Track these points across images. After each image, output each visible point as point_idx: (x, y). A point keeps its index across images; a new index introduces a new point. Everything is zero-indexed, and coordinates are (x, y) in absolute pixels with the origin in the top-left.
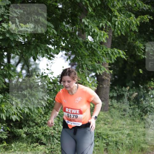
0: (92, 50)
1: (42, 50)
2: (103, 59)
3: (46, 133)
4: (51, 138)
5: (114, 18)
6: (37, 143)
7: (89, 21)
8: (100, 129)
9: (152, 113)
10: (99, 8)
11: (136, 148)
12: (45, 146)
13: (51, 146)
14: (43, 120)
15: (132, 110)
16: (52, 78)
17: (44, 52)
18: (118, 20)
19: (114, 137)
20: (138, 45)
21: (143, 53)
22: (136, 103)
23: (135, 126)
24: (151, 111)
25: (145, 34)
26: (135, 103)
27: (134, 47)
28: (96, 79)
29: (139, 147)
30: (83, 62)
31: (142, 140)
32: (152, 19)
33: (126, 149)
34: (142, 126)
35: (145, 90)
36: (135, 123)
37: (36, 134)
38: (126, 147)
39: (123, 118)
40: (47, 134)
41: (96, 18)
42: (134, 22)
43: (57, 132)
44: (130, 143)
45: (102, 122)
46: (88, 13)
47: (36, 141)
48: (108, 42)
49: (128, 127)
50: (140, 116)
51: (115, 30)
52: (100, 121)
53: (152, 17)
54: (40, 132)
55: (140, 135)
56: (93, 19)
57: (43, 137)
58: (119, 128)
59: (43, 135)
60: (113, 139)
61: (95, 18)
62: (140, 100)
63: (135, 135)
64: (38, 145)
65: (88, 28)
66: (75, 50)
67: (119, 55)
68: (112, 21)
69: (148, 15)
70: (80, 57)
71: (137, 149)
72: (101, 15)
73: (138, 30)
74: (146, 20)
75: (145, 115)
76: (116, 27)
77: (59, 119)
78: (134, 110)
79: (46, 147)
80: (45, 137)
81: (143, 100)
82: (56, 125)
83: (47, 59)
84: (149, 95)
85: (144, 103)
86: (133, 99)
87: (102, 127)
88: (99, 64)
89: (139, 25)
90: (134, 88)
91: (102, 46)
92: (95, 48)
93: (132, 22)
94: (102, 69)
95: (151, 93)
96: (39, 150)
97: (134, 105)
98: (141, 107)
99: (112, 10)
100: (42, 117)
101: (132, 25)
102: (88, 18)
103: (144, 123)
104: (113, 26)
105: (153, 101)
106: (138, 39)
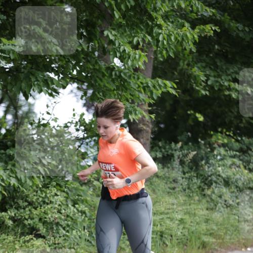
0: (121, 81)
1: (39, 81)
2: (140, 96)
3: (45, 218)
4: (54, 226)
5: (156, 30)
6: (30, 236)
7: (116, 34)
9: (219, 184)
10: (132, 13)
11: (194, 243)
12: (45, 240)
13: (53, 240)
14: (41, 197)
15: (187, 181)
16: (56, 127)
17: (42, 84)
18: (163, 32)
19: (157, 226)
20: (195, 74)
21: (204, 87)
22: (193, 170)
23: (191, 206)
24: (218, 181)
25: (207, 56)
26: (191, 169)
27: (190, 76)
29: (199, 241)
31: (203, 230)
32: (219, 31)
33: (177, 245)
34: (203, 207)
35: (208, 148)
36: (192, 202)
37: (29, 220)
38: (177, 241)
39: (173, 194)
40: (48, 219)
41: (127, 29)
42: (188, 35)
43: (64, 216)
44: (184, 235)
46: (114, 20)
47: (30, 232)
48: (146, 68)
49: (180, 208)
50: (199, 190)
51: (159, 49)
53: (218, 27)
54: (36, 218)
55: (200, 221)
56: (123, 31)
57: (41, 224)
58: (165, 209)
59: (41, 222)
61: (125, 29)
62: (200, 164)
63: (191, 222)
64: (32, 239)
65: (115, 45)
66: (93, 82)
68: (153, 33)
69: (211, 25)
70: (101, 94)
71: (196, 245)
72: (135, 24)
73: (195, 49)
74: (209, 32)
75: (208, 189)
76: (160, 43)
77: (67, 196)
78: (190, 180)
79: (47, 241)
80: (45, 224)
82: (62, 206)
83: (47, 95)
84: (214, 155)
85: (207, 170)
86: (189, 162)
88: (133, 105)
89: (197, 41)
90: (190, 144)
91: (137, 74)
92: (126, 78)
94: (137, 112)
95: (219, 152)
96: (34, 246)
97: (190, 172)
98: (201, 175)
99: (152, 17)
100: (39, 192)
101: (187, 41)
102: (114, 29)
103: (207, 201)
104: (156, 43)
105: (221, 165)
106: (196, 64)
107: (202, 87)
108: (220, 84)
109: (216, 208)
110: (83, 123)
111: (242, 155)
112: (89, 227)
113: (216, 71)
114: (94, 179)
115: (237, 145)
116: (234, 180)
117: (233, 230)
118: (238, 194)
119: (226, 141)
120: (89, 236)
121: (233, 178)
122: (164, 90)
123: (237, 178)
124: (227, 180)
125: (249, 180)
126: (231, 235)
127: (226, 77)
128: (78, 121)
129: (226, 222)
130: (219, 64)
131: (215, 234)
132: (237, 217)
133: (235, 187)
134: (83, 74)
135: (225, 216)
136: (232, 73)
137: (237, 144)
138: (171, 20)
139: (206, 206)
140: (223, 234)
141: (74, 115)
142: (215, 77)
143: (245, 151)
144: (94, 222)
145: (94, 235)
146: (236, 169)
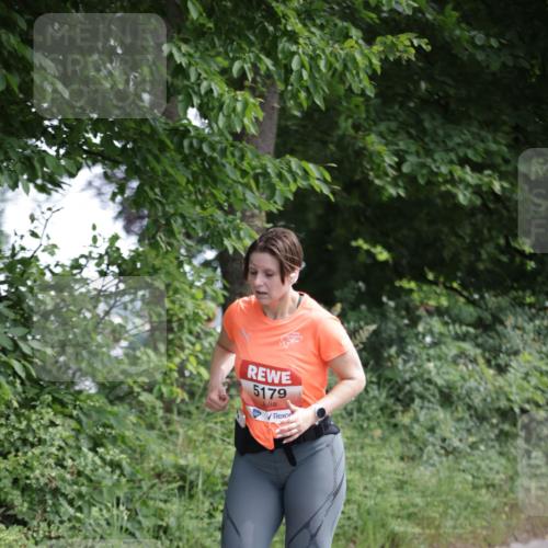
0: (203, 160)
1: (11, 160)
2: (247, 196)
3: (28, 478)
4: (48, 497)
5: (283, 44)
7: (192, 51)
9: (429, 401)
10: (229, 4)
11: (371, 537)
12: (25, 530)
13: (46, 529)
14: (17, 429)
16: (52, 267)
17: (18, 167)
18: (300, 51)
20: (371, 148)
21: (395, 178)
22: (369, 367)
23: (365, 452)
24: (427, 394)
25: (402, 105)
26: (366, 365)
27: (361, 153)
28: (219, 272)
29: (382, 531)
30: (170, 209)
31: (392, 506)
32: (428, 48)
34: (391, 452)
35: (403, 317)
36: (368, 441)
40: (34, 481)
41: (216, 40)
42: (359, 58)
43: (72, 474)
44: (349, 518)
46: (187, 20)
48: (262, 133)
50: (383, 413)
51: (290, 88)
53: (426, 40)
54: (5, 477)
55: (386, 486)
56: (207, 45)
57: (17, 493)
59: (18, 488)
61: (213, 39)
62: (386, 355)
63: (366, 488)
65: (187, 77)
66: (138, 163)
67: (305, 183)
68: (276, 53)
69: (411, 35)
70: (157, 190)
71: (375, 540)
72: (236, 29)
73: (374, 90)
74: (406, 52)
75: (403, 412)
76: (293, 78)
77: (78, 427)
79: (30, 533)
80: (26, 493)
81: (398, 355)
82: (67, 450)
84: (417, 335)
85: (400, 367)
86: (361, 351)
88: (231, 217)
89: (379, 72)
90: (363, 307)
91: (240, 146)
92: (215, 155)
93: (354, 59)
94: (242, 233)
95: (428, 327)
98: (389, 380)
99: (276, 13)
100: (13, 417)
101: (354, 72)
102: (186, 41)
103: (402, 441)
104: (283, 76)
105: (434, 357)
106: (375, 124)
107: (389, 179)
108: (432, 171)
109: (421, 456)
110: (117, 258)
111: (481, 335)
112: (130, 500)
113: (422, 140)
114: (142, 387)
115: (470, 312)
116: (464, 392)
117: (460, 508)
118: (471, 424)
119: (444, 302)
120: (128, 520)
121: (462, 387)
122: (302, 183)
123: (471, 388)
124: (446, 390)
125: (497, 392)
126: (457, 520)
127: (443, 154)
128: (103, 252)
129: (444, 488)
130: (427, 125)
131: (420, 516)
132: (470, 478)
133: (465, 408)
134: (116, 143)
136: (459, 144)
137: (471, 309)
138: (318, 22)
139: (399, 449)
140: (437, 516)
141: (95, 239)
142: (418, 154)
143: (487, 325)
144: (140, 488)
145: (140, 518)
146: (467, 367)
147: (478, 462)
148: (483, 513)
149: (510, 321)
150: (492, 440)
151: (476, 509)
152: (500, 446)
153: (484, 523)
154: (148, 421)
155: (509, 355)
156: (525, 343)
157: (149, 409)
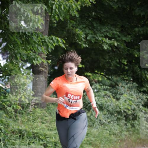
0: (26, 37)
2: (39, 48)
5: (50, 1)
8: (36, 129)
18: (56, 3)
19: (53, 138)
21: (85, 42)
25: (87, 20)
27: (74, 34)
28: (31, 70)
30: (16, 51)
31: (85, 141)
32: (95, 3)
42: (73, 6)
45: (39, 120)
51: (52, 14)
52: (37, 120)
56: (27, 1)
60: (52, 139)
68: (48, 4)
70: (12, 46)
73: (78, 15)
74: (88, 4)
76: (53, 11)
81: (86, 95)
85: (87, 99)
87: (39, 126)
88: (35, 54)
89: (80, 10)
92: (30, 35)
93: (72, 6)
94: (38, 59)
95: (95, 87)
101: (72, 10)
104: (50, 11)
105: (97, 96)
106: (79, 26)
107: (83, 42)
108: (96, 39)
109: (93, 126)
111: (111, 89)
112: (4, 140)
113: (93, 30)
114: (8, 105)
115: (108, 82)
116: (106, 106)
117: (105, 141)
118: (109, 115)
119: (100, 79)
121: (106, 105)
122: (57, 44)
123: (108, 105)
124: (101, 106)
125: (116, 106)
126: (104, 144)
127: (100, 35)
129: (101, 135)
130: (95, 25)
131: (93, 143)
132: (108, 132)
133: (107, 111)
135: (100, 131)
136: (104, 31)
137: (108, 81)
140: (98, 143)
142: (92, 34)
143: (114, 86)
144: (7, 136)
145: (7, 145)
146: (107, 99)
147: (111, 127)
148: (112, 142)
149: (120, 85)
150: (115, 120)
151: (110, 141)
152: (118, 122)
153: (113, 145)
154: (10, 116)
155: (120, 95)
156: (125, 91)
157: (10, 112)
